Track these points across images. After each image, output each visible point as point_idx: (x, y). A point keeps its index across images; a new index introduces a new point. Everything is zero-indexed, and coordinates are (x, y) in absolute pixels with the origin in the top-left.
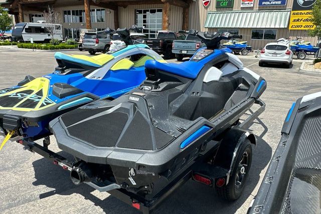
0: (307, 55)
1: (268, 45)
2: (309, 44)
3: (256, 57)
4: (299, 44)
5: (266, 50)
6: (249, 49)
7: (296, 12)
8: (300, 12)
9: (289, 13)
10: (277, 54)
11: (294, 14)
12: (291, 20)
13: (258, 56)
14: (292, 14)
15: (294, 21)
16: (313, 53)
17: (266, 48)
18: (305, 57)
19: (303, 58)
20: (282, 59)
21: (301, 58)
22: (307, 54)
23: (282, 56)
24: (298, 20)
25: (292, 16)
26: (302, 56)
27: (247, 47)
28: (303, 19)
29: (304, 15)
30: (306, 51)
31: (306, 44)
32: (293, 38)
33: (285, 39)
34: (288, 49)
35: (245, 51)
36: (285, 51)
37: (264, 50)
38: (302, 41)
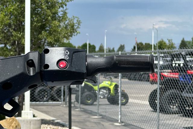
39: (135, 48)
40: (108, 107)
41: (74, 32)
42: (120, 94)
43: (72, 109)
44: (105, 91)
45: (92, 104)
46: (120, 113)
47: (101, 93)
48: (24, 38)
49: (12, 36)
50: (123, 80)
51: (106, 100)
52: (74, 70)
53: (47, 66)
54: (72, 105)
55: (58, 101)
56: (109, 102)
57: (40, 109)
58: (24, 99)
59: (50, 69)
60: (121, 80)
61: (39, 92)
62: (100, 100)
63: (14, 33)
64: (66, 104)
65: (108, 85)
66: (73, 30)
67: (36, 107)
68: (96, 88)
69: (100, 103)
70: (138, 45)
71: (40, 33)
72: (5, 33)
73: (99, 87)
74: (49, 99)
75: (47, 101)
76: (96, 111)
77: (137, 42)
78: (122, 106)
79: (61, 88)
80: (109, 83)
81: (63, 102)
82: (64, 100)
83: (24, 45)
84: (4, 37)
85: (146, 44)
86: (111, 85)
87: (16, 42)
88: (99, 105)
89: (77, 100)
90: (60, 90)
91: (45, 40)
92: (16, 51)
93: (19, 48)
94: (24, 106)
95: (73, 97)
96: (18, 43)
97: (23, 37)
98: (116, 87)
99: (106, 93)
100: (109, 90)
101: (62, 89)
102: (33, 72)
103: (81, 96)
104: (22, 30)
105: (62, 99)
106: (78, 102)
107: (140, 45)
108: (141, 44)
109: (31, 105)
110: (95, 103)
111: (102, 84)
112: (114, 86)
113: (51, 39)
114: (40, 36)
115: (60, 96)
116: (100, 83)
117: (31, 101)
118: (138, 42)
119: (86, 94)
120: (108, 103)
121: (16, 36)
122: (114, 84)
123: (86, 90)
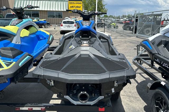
3: (55, 29)
7: (71, 2)
8: (73, 2)
9: (67, 2)
10: (70, 26)
11: (70, 3)
12: (69, 7)
14: (69, 3)
15: (71, 7)
20: (73, 29)
23: (73, 27)
24: (73, 7)
25: (69, 4)
27: (47, 23)
28: (75, 6)
29: (75, 4)
32: (73, 17)
33: (68, 18)
34: (75, 23)
35: (46, 25)
36: (74, 25)
37: (62, 24)
38: (78, 19)
40: (113, 29)
45: (110, 28)
46: (116, 30)
51: (113, 27)
61: (99, 25)
68: (111, 25)
75: (100, 27)
76: (111, 30)
90: (103, 25)
115: (103, 27)
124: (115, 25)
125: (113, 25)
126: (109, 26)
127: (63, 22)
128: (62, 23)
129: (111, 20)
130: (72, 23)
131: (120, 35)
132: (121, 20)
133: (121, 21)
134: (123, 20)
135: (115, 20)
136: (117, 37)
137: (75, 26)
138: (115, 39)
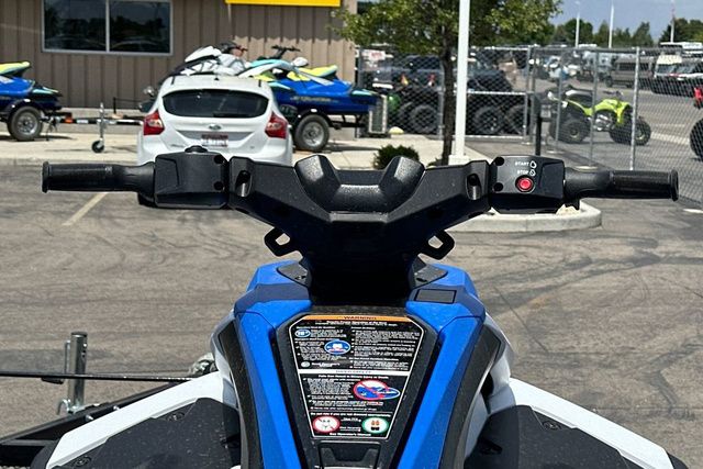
0: (332, 130)
1: (168, 87)
2: (332, 76)
3: (97, 147)
4: (291, 75)
5: (167, 118)
6: (47, 106)
10: (224, 137)
13: (109, 141)
16: (351, 118)
17: (169, 109)
18: (327, 137)
19: (318, 142)
21: (309, 142)
22: (331, 123)
26: (311, 135)
27: (30, 95)
30: (325, 110)
31: (317, 73)
32: (258, 45)
33: (216, 52)
34: (272, 107)
35: (29, 117)
36: (262, 121)
37: (157, 115)
38: (300, 61)
39: (669, 28)
40: (610, 148)
41: (552, 11)
42: (633, 127)
43: (542, 150)
44: (606, 118)
45: (580, 142)
46: (631, 162)
47: (598, 120)
48: (458, 21)
49: (436, 16)
50: (641, 92)
51: (608, 133)
52: (543, 194)
53: (500, 186)
54: (543, 143)
55: (517, 134)
56: (612, 137)
57: (484, 148)
58: (454, 129)
59: (503, 191)
60: (637, 94)
61: (482, 116)
62: (595, 133)
63: (440, 12)
64: (531, 141)
65: (612, 107)
66: (551, 6)
67: (475, 145)
68: (589, 111)
69: (596, 140)
70: (676, 23)
71: (488, 12)
72: (423, 12)
73: (594, 109)
74: (499, 131)
75: (496, 134)
76: (587, 156)
77: (674, 19)
78: (638, 148)
79: (522, 110)
80: (615, 102)
81: (526, 137)
82: (528, 133)
83: (457, 34)
84: (421, 18)
85: (692, 21)
86: (617, 107)
87: (443, 28)
88: (594, 143)
89: (552, 133)
90: (522, 115)
91: (497, 24)
92: (441, 45)
93: (448, 40)
94: (453, 143)
95: (545, 126)
96: (446, 30)
97: (456, 19)
98: (628, 109)
99: (608, 122)
100: (614, 115)
101: (525, 112)
102: (477, 194)
103: (560, 127)
104: (454, 6)
105: (525, 131)
106: (554, 137)
107: (681, 24)
108: (683, 21)
109: (466, 140)
110: (587, 139)
111: (602, 104)
112: (623, 108)
113: (508, 23)
114: (488, 18)
115: (521, 126)
116: (597, 103)
117: (467, 133)
118: (678, 18)
119: (569, 122)
120: (611, 140)
121: (442, 18)
122: (624, 104)
123: (569, 115)
124: (619, 112)
125: (604, 112)
126: (571, 121)
127: (167, 98)
128: (159, 104)
129: (575, 62)
130: (247, 104)
131: (681, 217)
132: (663, 60)
133: (664, 67)
134: (677, 59)
135: (613, 60)
136: (654, 244)
137: (270, 133)
138: (636, 262)
